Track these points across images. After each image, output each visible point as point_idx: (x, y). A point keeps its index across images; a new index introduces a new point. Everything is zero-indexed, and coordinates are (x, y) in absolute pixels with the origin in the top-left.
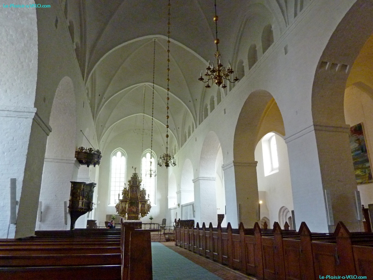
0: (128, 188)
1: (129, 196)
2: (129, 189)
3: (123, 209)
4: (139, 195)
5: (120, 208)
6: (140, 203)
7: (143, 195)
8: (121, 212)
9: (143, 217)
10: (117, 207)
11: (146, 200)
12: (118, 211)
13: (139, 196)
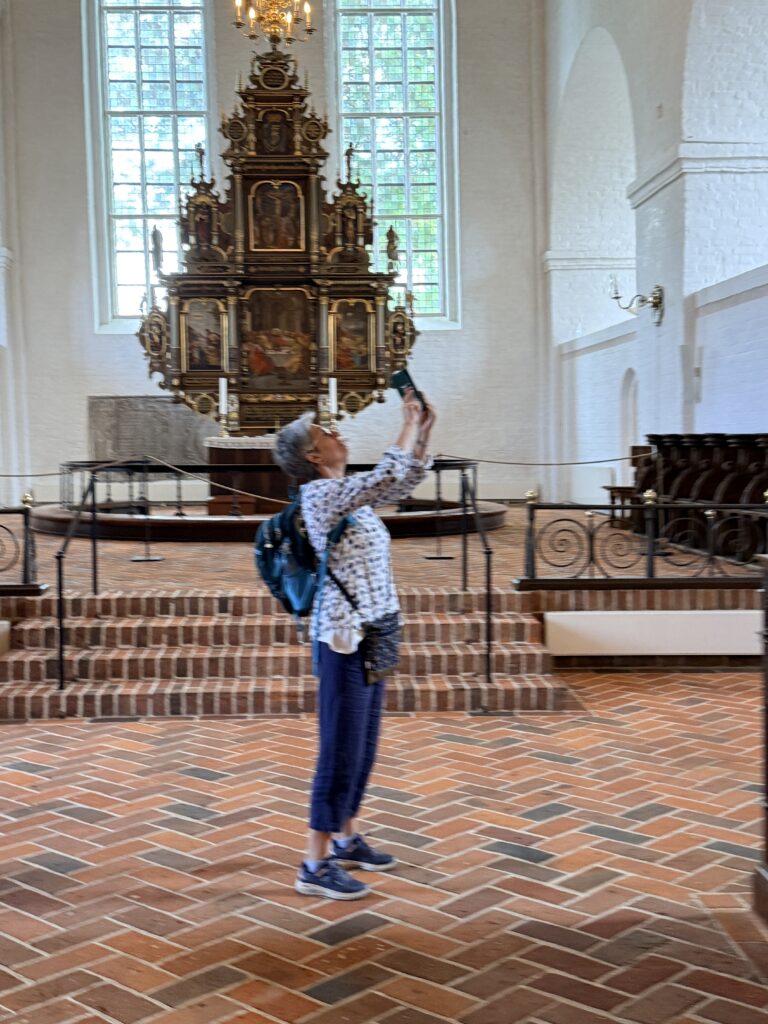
0: (227, 185)
1: (240, 249)
2: (230, 193)
3: (202, 354)
4: (314, 236)
5: (178, 340)
6: (324, 301)
7: (345, 238)
8: (182, 377)
9: (353, 410)
10: (154, 337)
11: (379, 277)
12: (162, 370)
13: (315, 249)
